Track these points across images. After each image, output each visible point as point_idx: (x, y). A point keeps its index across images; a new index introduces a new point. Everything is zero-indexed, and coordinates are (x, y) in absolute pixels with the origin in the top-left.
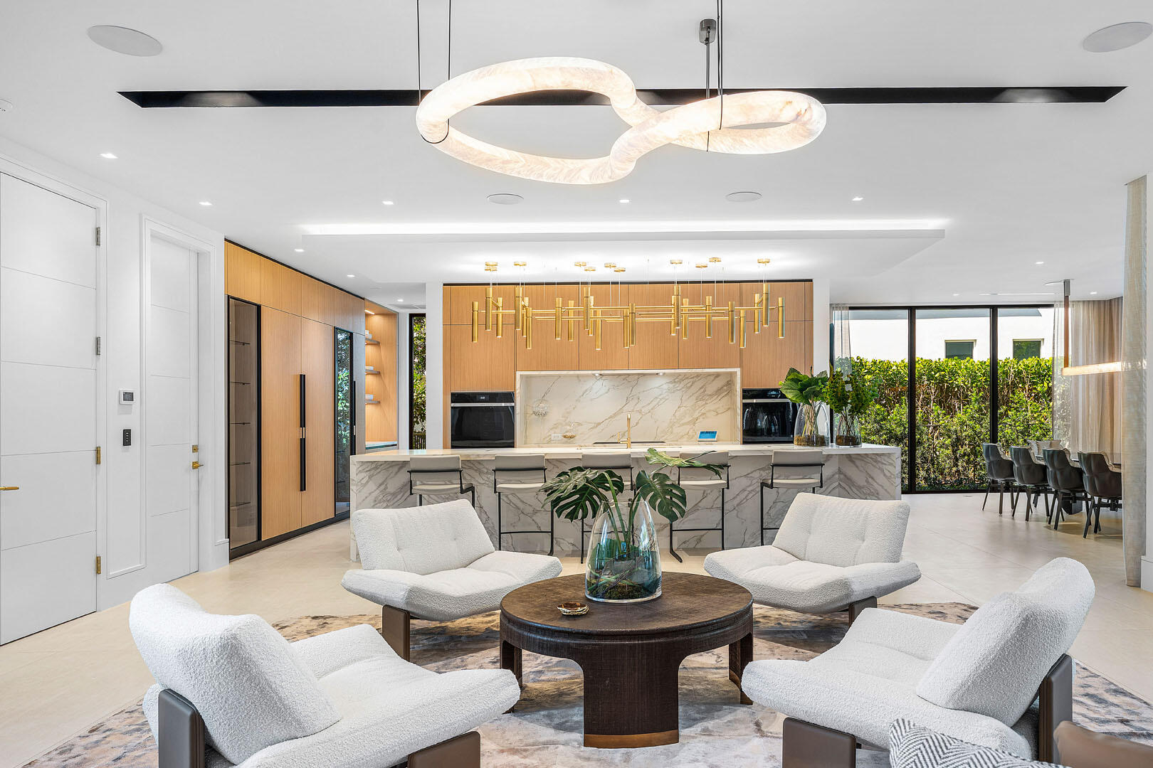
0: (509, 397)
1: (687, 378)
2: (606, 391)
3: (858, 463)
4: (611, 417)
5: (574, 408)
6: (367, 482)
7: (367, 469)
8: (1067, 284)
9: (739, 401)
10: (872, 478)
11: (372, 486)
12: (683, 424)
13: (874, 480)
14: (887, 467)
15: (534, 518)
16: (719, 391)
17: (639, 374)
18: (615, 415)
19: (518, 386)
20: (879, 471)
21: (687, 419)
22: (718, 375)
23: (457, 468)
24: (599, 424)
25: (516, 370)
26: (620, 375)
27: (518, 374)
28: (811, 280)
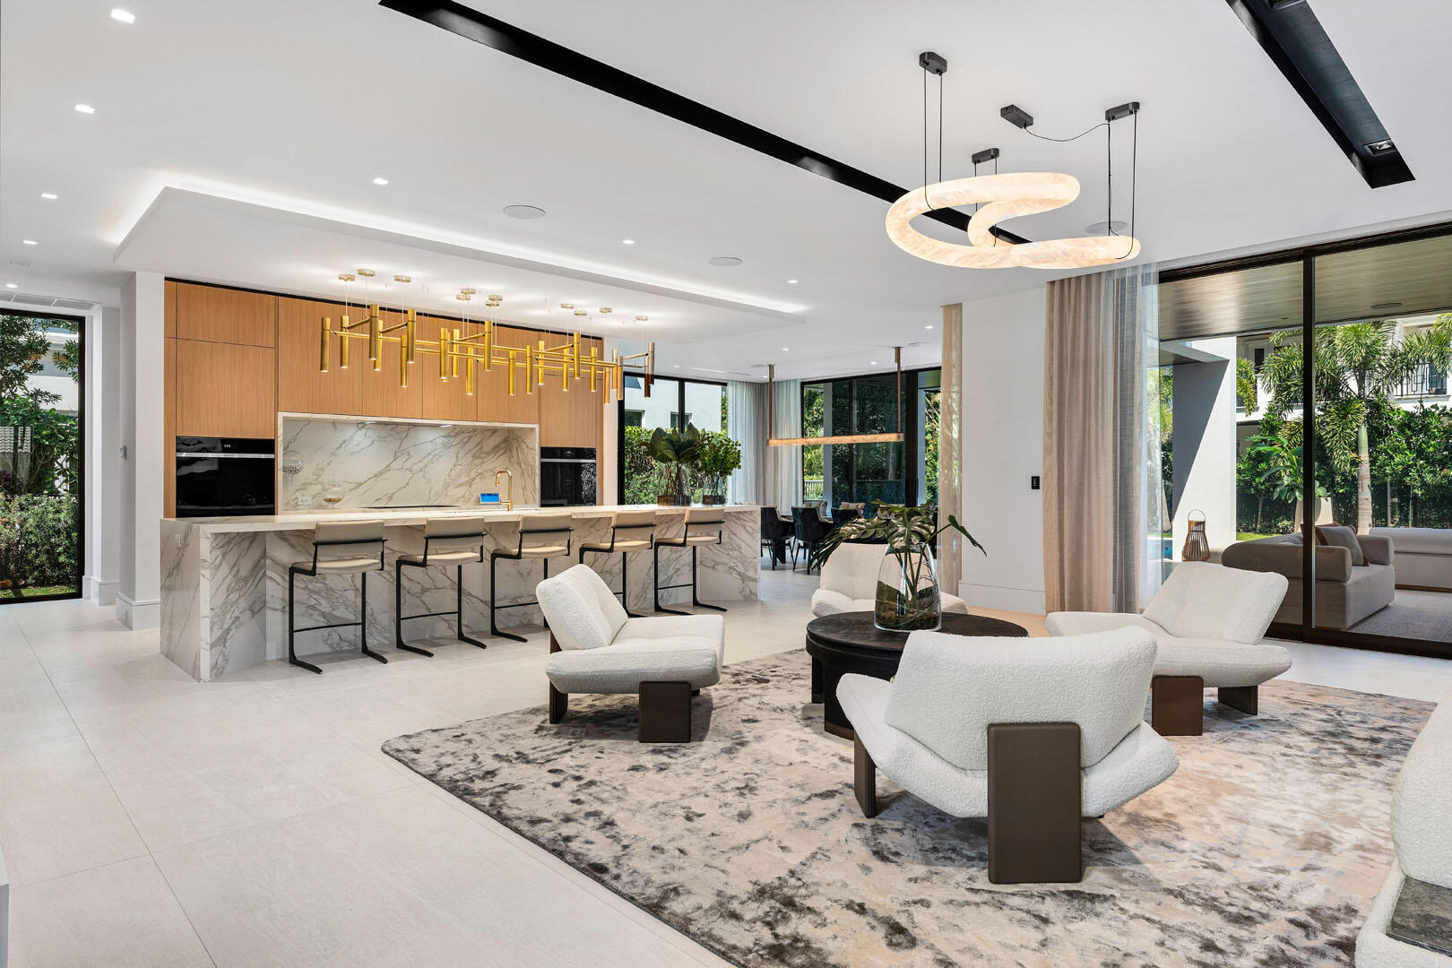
0: (269, 446)
1: (463, 432)
2: (369, 443)
4: (376, 476)
5: (328, 464)
6: (221, 563)
7: (220, 545)
8: (771, 367)
9: (536, 461)
10: (735, 534)
11: (225, 569)
12: (459, 486)
13: (737, 536)
14: (749, 524)
16: (496, 448)
17: (409, 424)
18: (381, 473)
19: (280, 431)
20: (742, 528)
21: (464, 479)
22: (495, 431)
24: (361, 484)
25: (277, 410)
26: (385, 424)
27: (281, 415)
28: (600, 339)
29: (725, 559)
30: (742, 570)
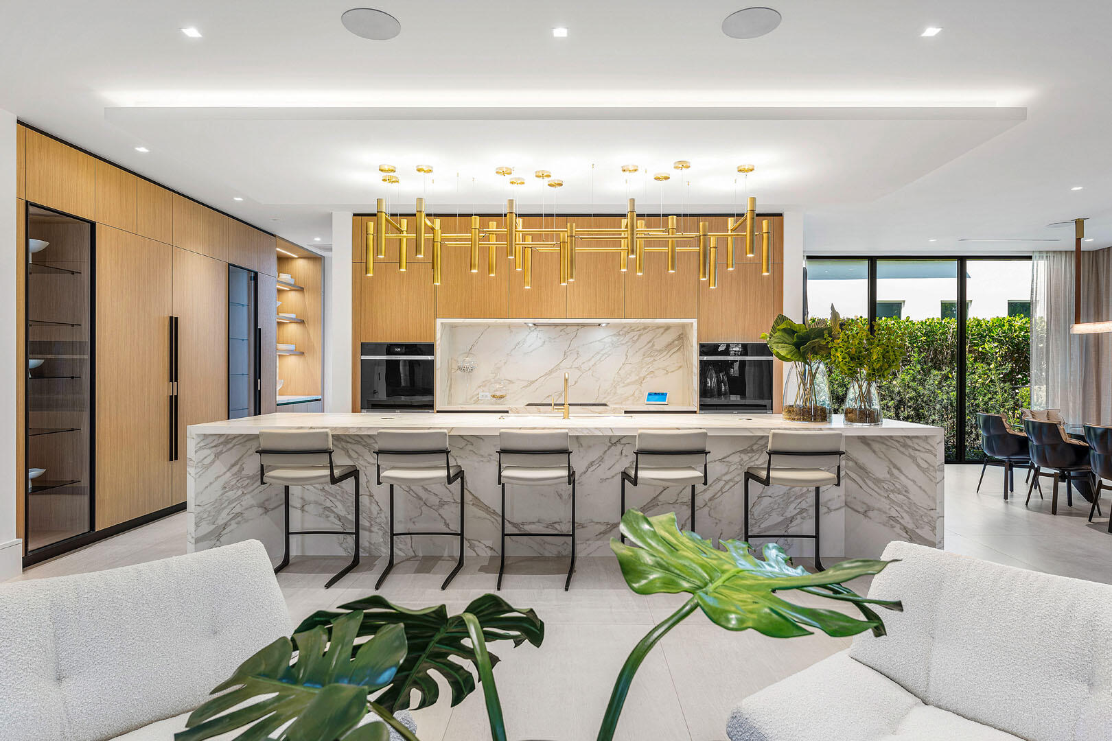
0: (429, 349)
1: (633, 330)
2: (541, 344)
3: (876, 446)
4: (546, 374)
5: (505, 363)
8: (1079, 224)
9: (695, 358)
12: (628, 384)
13: (901, 472)
14: (922, 455)
15: (441, 511)
16: (669, 346)
17: (578, 325)
18: (551, 372)
19: (438, 336)
20: (910, 460)
21: (634, 378)
22: (667, 328)
23: (325, 447)
24: (533, 382)
25: (436, 317)
26: (556, 325)
27: (439, 321)
28: (781, 215)
29: (884, 504)
30: (910, 526)
